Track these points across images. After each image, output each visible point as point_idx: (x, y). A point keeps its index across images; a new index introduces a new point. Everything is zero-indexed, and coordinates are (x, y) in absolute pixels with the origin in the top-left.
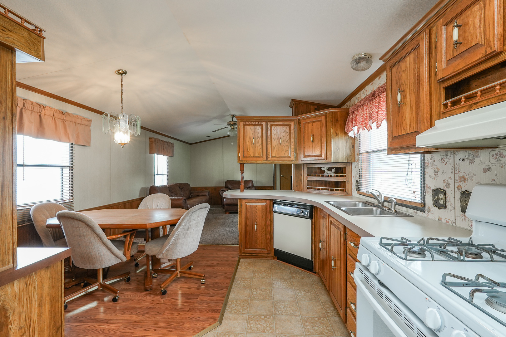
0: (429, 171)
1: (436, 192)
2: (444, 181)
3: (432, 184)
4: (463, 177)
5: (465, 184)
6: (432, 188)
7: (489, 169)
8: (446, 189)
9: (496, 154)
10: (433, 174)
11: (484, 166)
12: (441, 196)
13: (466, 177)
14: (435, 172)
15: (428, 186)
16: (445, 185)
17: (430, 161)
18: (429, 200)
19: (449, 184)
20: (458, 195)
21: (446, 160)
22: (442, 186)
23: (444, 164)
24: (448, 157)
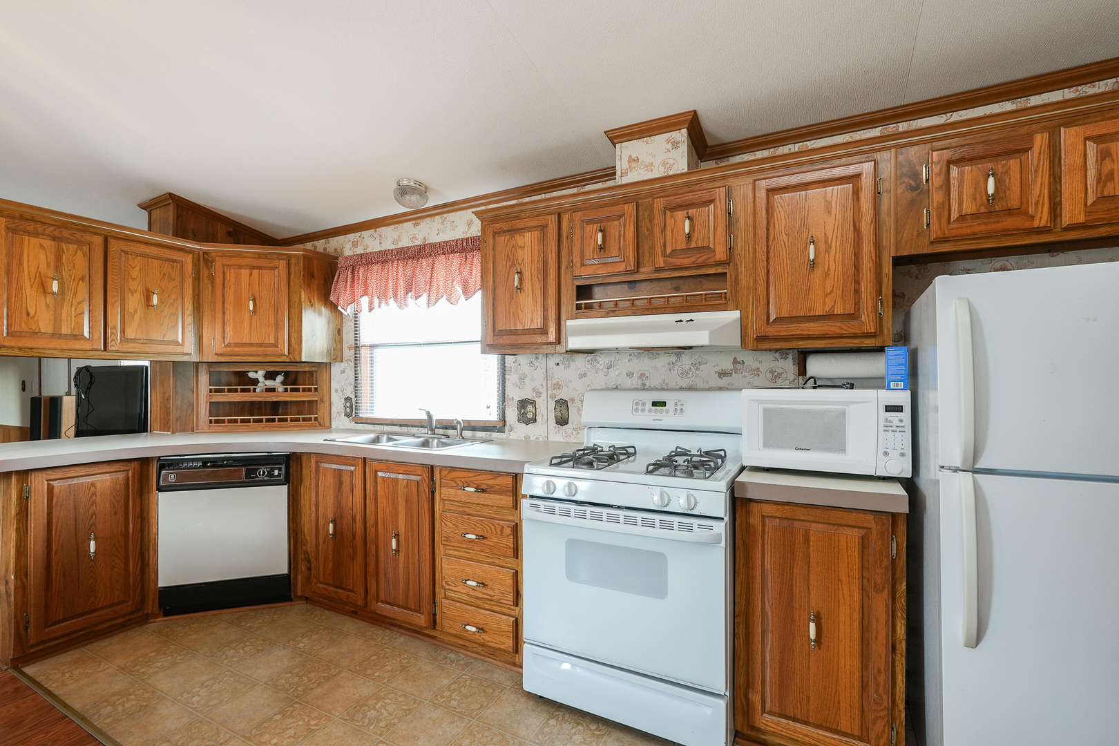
0: (511, 378)
1: (523, 404)
2: (534, 390)
3: (515, 394)
4: (557, 384)
5: (559, 392)
6: (516, 399)
7: (585, 375)
8: (537, 399)
9: (592, 360)
10: (518, 381)
11: (580, 372)
12: (530, 408)
13: (560, 383)
14: (520, 379)
15: (510, 397)
16: (534, 394)
17: (512, 365)
18: (512, 415)
19: (541, 393)
20: (552, 404)
21: (536, 364)
22: (530, 395)
23: (534, 368)
24: (539, 360)
